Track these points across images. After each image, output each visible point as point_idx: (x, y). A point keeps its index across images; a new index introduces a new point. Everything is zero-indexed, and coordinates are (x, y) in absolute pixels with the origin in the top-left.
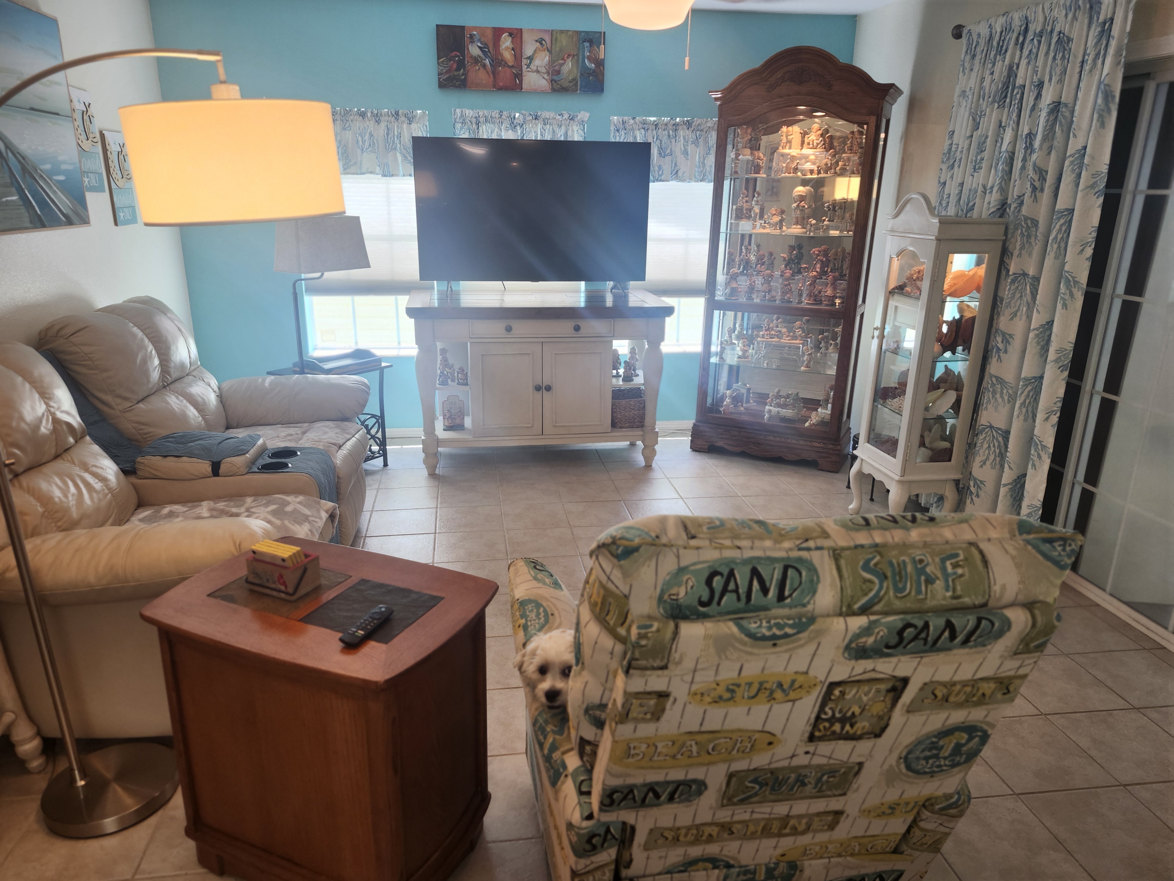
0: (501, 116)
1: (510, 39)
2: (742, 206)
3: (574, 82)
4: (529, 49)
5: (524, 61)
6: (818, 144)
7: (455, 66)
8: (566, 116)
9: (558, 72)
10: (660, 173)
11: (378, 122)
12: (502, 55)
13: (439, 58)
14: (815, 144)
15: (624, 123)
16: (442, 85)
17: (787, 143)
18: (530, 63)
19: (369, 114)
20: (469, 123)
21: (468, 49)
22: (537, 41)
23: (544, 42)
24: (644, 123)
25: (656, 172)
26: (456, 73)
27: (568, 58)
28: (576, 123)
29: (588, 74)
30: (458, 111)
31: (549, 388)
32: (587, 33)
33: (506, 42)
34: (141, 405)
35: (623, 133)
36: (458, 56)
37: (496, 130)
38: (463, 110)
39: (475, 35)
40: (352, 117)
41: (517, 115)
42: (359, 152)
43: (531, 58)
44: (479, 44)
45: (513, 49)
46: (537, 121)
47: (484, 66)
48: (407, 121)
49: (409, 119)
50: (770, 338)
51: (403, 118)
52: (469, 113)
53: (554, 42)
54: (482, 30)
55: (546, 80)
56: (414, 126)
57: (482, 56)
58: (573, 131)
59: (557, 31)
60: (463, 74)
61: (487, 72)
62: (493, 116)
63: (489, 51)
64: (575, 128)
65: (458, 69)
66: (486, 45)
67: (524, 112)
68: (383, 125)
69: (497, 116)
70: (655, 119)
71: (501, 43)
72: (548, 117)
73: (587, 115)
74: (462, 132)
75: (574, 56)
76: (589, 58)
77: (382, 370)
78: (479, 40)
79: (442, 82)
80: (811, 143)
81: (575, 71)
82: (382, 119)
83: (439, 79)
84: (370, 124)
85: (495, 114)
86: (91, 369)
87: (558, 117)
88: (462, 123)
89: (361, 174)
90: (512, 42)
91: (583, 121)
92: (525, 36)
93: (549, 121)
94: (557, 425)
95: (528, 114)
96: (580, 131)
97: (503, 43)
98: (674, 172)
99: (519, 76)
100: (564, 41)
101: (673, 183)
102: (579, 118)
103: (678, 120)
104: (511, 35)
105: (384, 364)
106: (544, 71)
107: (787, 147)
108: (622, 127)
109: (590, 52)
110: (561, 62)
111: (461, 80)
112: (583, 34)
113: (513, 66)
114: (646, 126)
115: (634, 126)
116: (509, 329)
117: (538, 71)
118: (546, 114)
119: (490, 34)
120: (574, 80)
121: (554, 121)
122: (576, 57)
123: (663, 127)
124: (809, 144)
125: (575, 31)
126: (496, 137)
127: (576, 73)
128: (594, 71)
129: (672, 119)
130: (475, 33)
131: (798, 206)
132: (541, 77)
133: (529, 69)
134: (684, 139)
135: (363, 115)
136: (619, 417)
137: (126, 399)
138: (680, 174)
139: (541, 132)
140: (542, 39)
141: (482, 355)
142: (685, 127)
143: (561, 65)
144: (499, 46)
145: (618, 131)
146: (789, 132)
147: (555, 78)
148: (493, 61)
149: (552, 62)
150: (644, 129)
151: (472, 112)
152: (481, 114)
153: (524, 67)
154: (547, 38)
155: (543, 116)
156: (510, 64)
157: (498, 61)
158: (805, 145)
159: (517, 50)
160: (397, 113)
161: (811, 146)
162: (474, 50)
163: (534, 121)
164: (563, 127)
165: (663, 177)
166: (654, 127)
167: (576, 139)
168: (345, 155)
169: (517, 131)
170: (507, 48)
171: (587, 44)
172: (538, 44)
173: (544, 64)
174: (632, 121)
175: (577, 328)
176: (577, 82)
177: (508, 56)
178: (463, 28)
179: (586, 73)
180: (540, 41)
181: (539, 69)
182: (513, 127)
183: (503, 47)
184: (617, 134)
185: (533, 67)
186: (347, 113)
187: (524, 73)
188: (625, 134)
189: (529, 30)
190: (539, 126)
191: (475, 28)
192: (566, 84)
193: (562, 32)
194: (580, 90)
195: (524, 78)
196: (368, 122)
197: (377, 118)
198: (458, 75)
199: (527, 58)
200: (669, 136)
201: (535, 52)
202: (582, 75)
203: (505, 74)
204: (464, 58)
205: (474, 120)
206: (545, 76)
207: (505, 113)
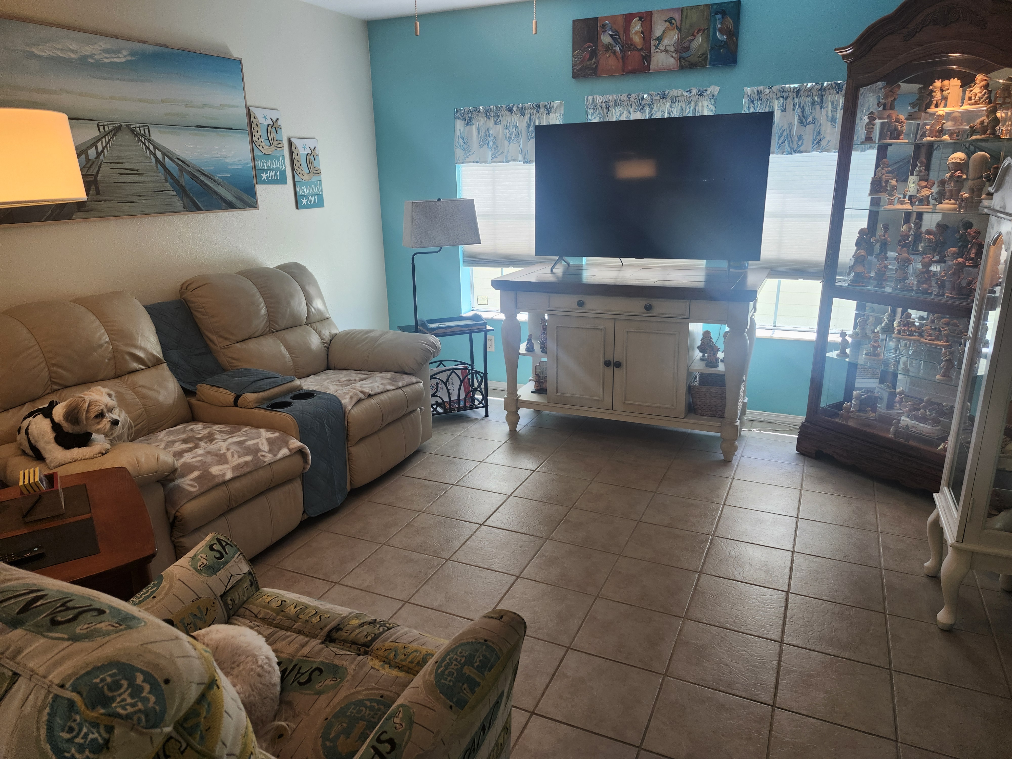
0: (629, 98)
1: (640, 23)
2: (881, 178)
3: (704, 56)
4: (658, 31)
5: (653, 43)
6: (980, 98)
7: (588, 56)
8: (694, 92)
9: (687, 49)
10: (800, 143)
11: (523, 115)
12: (631, 40)
13: (574, 51)
14: (977, 98)
15: (759, 93)
16: (576, 76)
17: (942, 100)
18: (659, 44)
19: (515, 109)
20: (600, 108)
21: (600, 38)
22: (666, 21)
23: (673, 21)
24: (783, 90)
25: (795, 143)
26: (588, 63)
27: (698, 33)
28: (706, 98)
29: (719, 46)
30: (590, 98)
31: (618, 365)
32: (720, 4)
33: (637, 26)
34: (238, 345)
35: (758, 103)
36: (591, 47)
37: (625, 112)
38: (595, 96)
39: (607, 24)
40: (502, 113)
41: (645, 96)
42: (506, 142)
43: (660, 39)
44: (610, 33)
45: (642, 32)
46: (665, 100)
47: (614, 52)
48: (546, 112)
49: (547, 110)
50: (909, 335)
51: (542, 110)
52: (600, 99)
53: (684, 20)
54: (612, 18)
55: (675, 58)
56: (552, 115)
57: (613, 43)
58: (703, 106)
59: (687, 8)
60: (595, 63)
61: (617, 58)
62: (622, 99)
63: (620, 38)
64: (705, 103)
65: (590, 59)
66: (617, 32)
67: (652, 92)
68: (527, 117)
69: (626, 99)
70: (796, 86)
71: (631, 28)
72: (676, 95)
73: (717, 89)
74: (593, 118)
75: (704, 30)
76: (721, 30)
77: (486, 332)
78: (611, 29)
79: (575, 73)
80: (973, 98)
81: (705, 45)
82: (526, 112)
83: (573, 70)
84: (515, 118)
85: (624, 97)
86: (203, 315)
87: (686, 94)
88: (594, 109)
89: (507, 162)
90: (642, 26)
91: (713, 96)
92: (655, 18)
93: (677, 99)
94: (627, 402)
95: (655, 93)
96: (710, 106)
97: (634, 27)
98: (815, 142)
99: (648, 58)
100: (694, 16)
101: (815, 154)
102: (708, 92)
103: (825, 84)
104: (641, 19)
105: (488, 328)
106: (672, 49)
107: (942, 105)
108: (757, 97)
109: (722, 23)
110: (690, 38)
111: (593, 69)
112: (715, 7)
113: (641, 49)
114: (785, 94)
115: (771, 95)
116: (581, 304)
117: (666, 51)
118: (675, 92)
119: (621, 22)
120: (703, 54)
121: (683, 98)
122: (706, 31)
123: (806, 94)
124: (970, 99)
125: (707, 5)
126: (625, 119)
127: (706, 47)
128: (726, 43)
129: (816, 84)
130: (607, 22)
131: (951, 176)
132: (669, 56)
133: (658, 50)
134: (832, 104)
135: (510, 110)
136: (699, 403)
137: (226, 339)
138: (823, 143)
139: (669, 111)
140: (673, 18)
141: (557, 327)
142: (834, 91)
143: (691, 41)
144: (629, 31)
145: (753, 102)
146: (944, 86)
147: (684, 55)
148: (622, 46)
149: (681, 39)
150: (783, 97)
151: (602, 98)
152: (610, 98)
153: (653, 48)
154: (677, 16)
155: (671, 94)
156: (639, 47)
157: (627, 46)
158: (966, 101)
159: (647, 34)
160: (538, 106)
161: (973, 101)
162: (606, 39)
163: (661, 100)
164: (693, 104)
165: (802, 149)
166: (795, 95)
167: (706, 113)
168: (495, 146)
169: (645, 111)
170: (637, 32)
171: (719, 16)
172: (668, 23)
173: (673, 43)
174: (767, 91)
175: (648, 308)
176: (707, 57)
177: (637, 39)
178: (596, 19)
179: (716, 46)
180: (670, 21)
181: (668, 48)
182: (642, 109)
183: (633, 32)
184: (752, 105)
185: (662, 47)
186: (498, 109)
187: (653, 54)
188: (761, 104)
189: (659, 11)
190: (668, 104)
191: (607, 18)
192: (694, 59)
193: (692, 8)
194: (710, 64)
195: (652, 59)
196: (515, 116)
197: (522, 112)
198: (590, 64)
199: (655, 39)
200: (813, 103)
201: (664, 32)
202: (712, 48)
203: (634, 57)
204: (596, 49)
205: (604, 105)
206: (674, 54)
207: (633, 95)
